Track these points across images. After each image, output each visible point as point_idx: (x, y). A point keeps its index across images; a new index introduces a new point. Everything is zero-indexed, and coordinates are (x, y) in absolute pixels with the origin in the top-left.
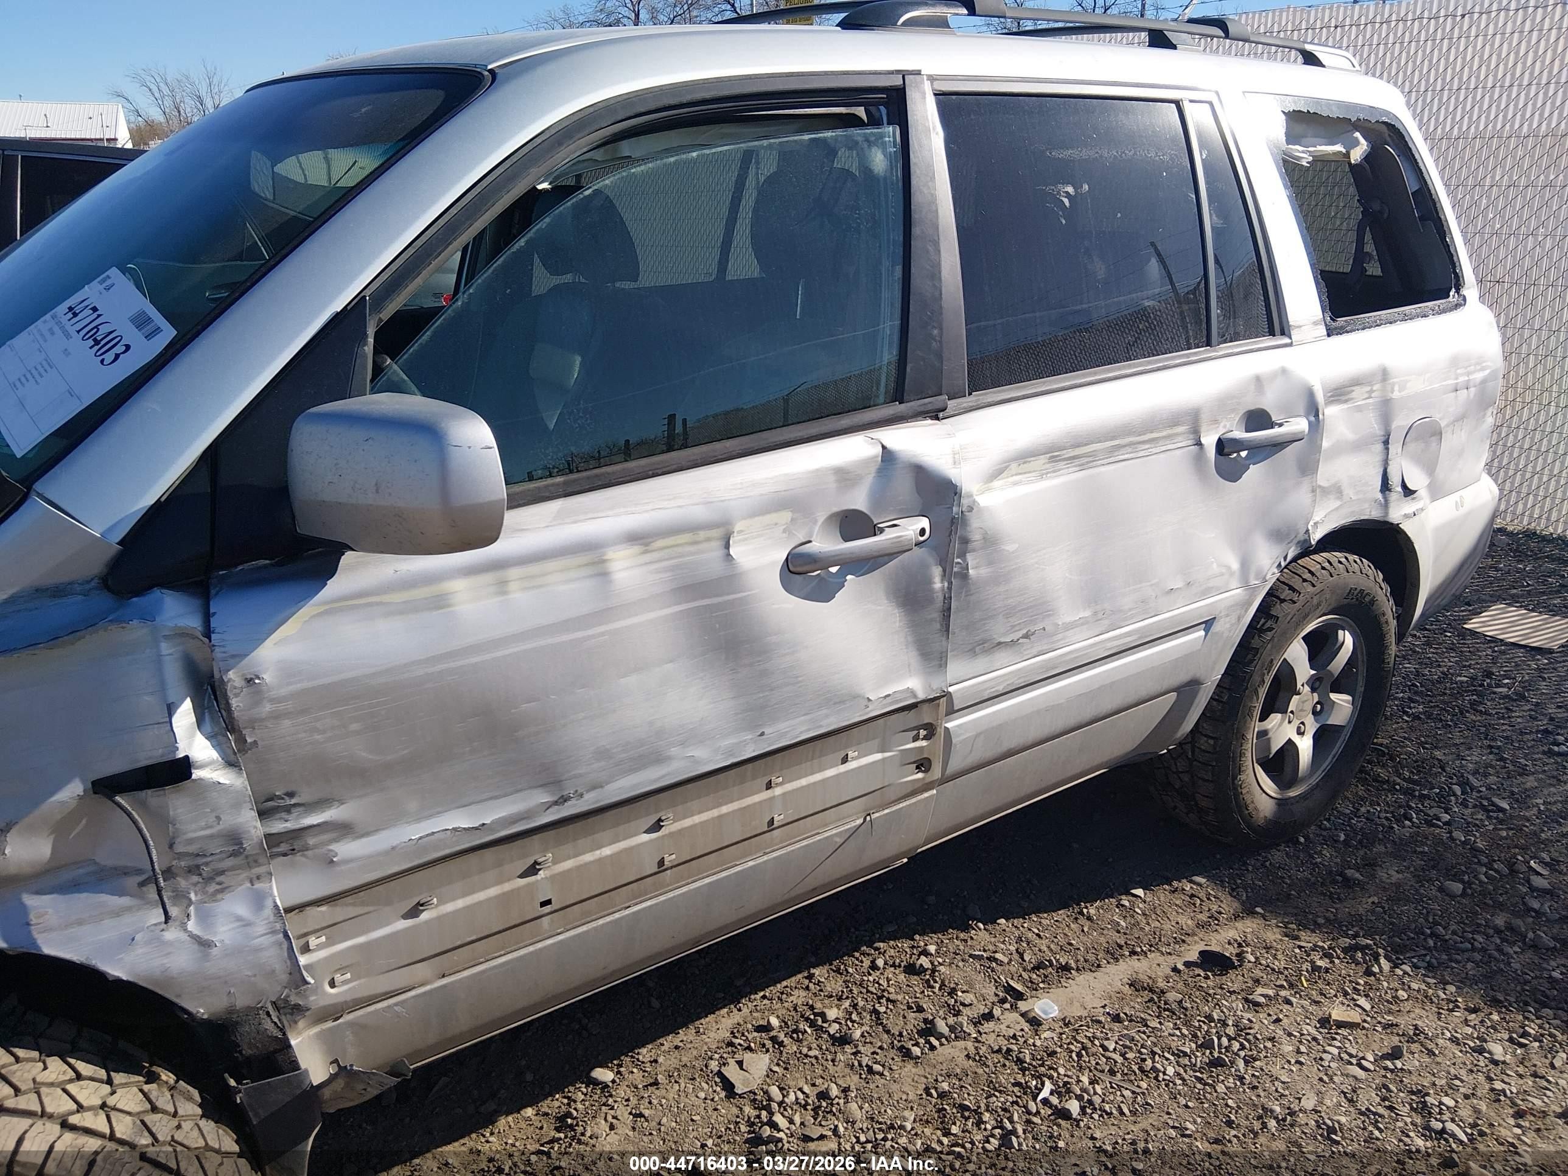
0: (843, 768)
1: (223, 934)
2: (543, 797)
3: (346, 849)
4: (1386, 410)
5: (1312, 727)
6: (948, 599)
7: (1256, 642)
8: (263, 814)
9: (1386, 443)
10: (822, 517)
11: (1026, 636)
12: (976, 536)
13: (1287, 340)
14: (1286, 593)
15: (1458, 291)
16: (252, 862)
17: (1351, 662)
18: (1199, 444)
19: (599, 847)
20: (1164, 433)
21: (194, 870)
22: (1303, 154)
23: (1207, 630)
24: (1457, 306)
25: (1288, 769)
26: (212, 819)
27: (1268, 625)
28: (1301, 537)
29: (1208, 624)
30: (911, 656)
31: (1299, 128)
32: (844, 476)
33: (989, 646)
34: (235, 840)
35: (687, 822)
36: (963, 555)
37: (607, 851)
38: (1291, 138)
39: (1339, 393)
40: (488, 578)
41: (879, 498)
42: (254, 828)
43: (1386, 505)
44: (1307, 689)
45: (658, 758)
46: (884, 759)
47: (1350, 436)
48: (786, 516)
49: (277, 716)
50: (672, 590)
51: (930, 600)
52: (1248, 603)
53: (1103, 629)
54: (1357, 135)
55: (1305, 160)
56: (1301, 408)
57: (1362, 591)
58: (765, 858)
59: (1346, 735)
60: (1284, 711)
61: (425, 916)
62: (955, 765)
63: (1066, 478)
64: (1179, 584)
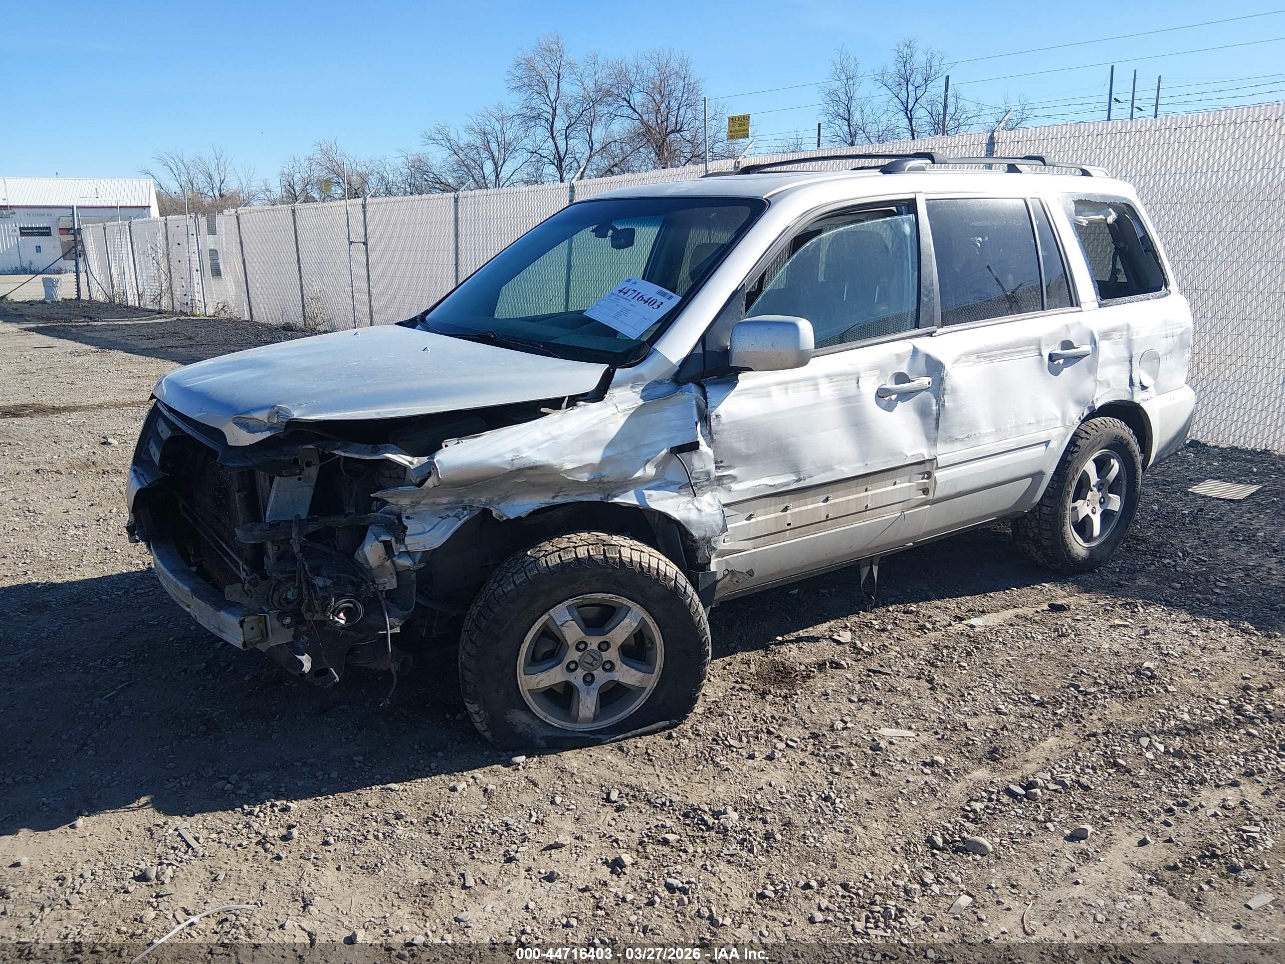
0: (894, 487)
1: (705, 508)
2: (793, 477)
3: (735, 486)
4: (1130, 344)
5: (1099, 510)
6: (938, 414)
7: (1069, 458)
8: (717, 468)
9: (1131, 361)
10: (890, 374)
11: (968, 437)
12: (948, 387)
13: (1078, 309)
14: (1083, 435)
15: (1166, 287)
16: (711, 484)
17: (1118, 477)
18: (1041, 355)
19: (808, 505)
20: (1025, 349)
21: (697, 484)
22: (1084, 221)
23: (1047, 446)
24: (1166, 295)
25: (1088, 532)
26: (702, 465)
28: (1090, 405)
29: (1047, 443)
30: (923, 439)
31: (1081, 208)
32: (899, 358)
33: (952, 440)
34: (708, 474)
35: (837, 500)
36: (943, 395)
37: (809, 507)
38: (1078, 213)
39: (1106, 335)
40: (783, 387)
41: (911, 367)
42: (714, 472)
43: (1132, 393)
44: (1095, 489)
46: (910, 486)
47: (1112, 356)
48: (878, 372)
49: (722, 431)
50: (840, 399)
51: (931, 414)
52: (1066, 435)
54: (1110, 210)
55: (1085, 223)
56: (1088, 341)
57: (1122, 437)
58: (866, 522)
59: (1118, 516)
60: (1085, 499)
61: (753, 520)
62: (938, 494)
63: (984, 365)
64: (1034, 422)
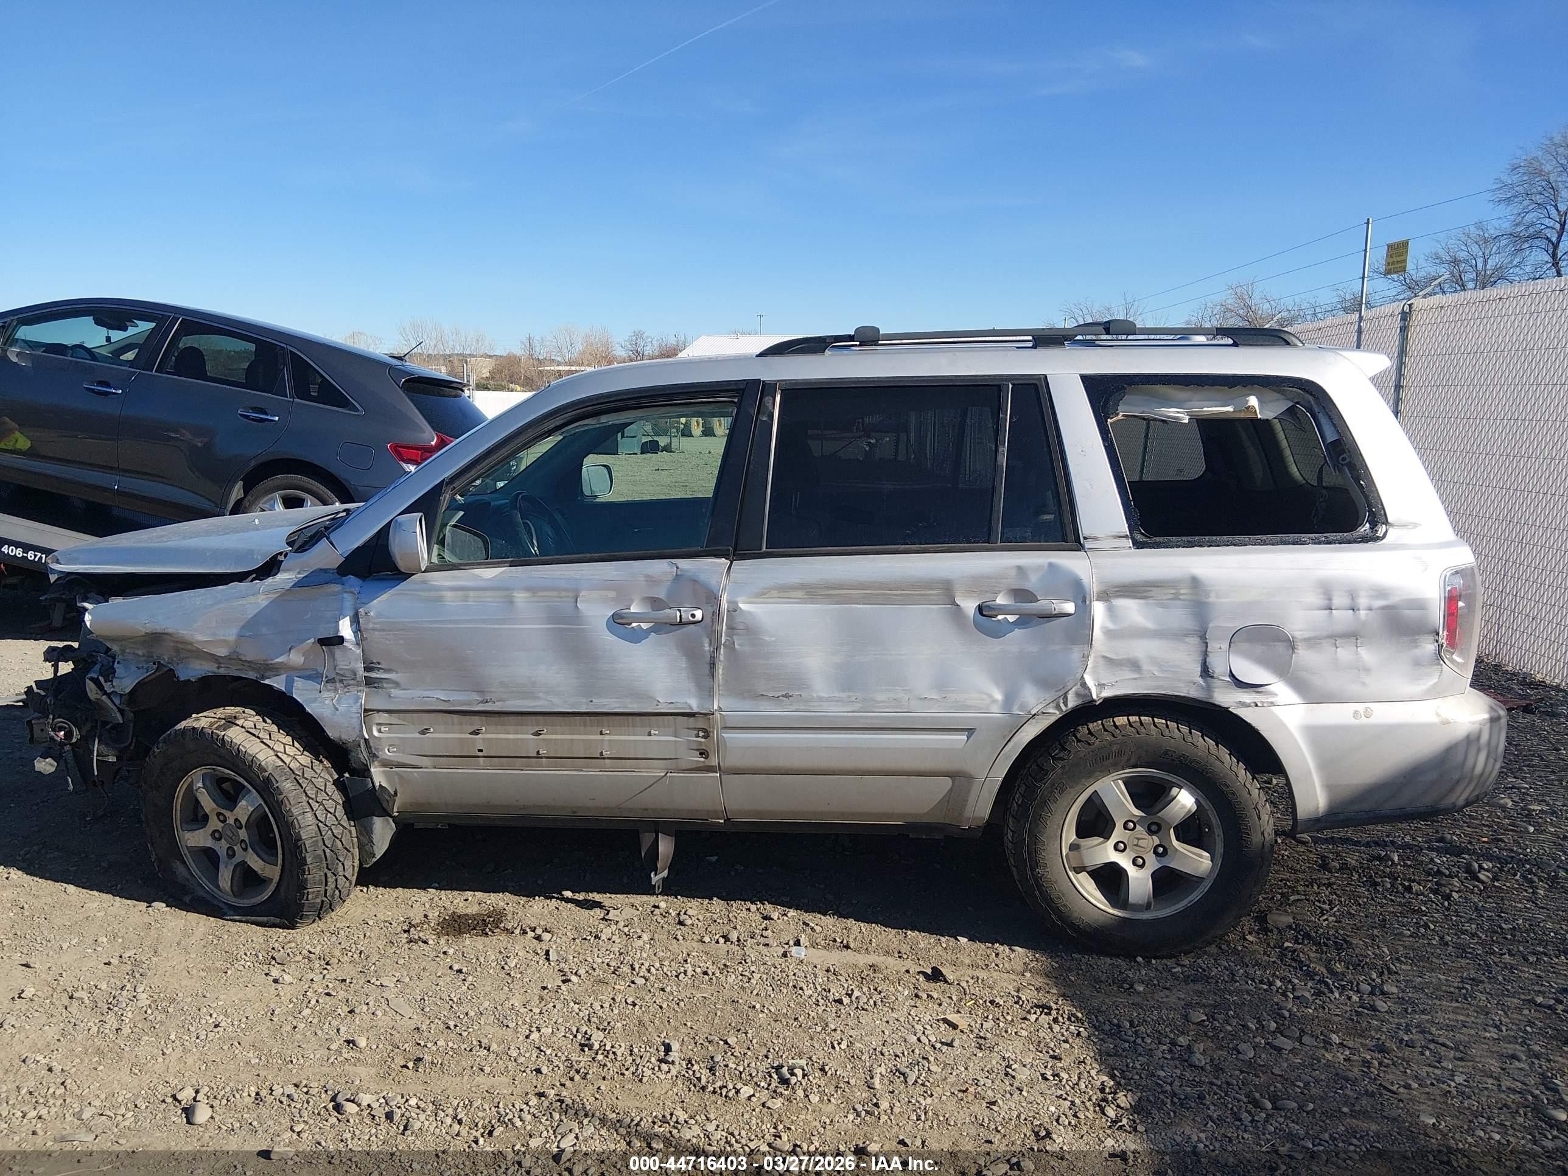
0: (649, 738)
1: (342, 708)
2: (476, 697)
3: (395, 692)
4: (1200, 611)
5: (1153, 864)
6: (714, 657)
8: (366, 668)
9: (1204, 637)
10: (637, 597)
12: (739, 626)
16: (358, 685)
18: (955, 605)
19: (509, 733)
20: (916, 593)
21: (341, 681)
22: (1179, 415)
23: (969, 737)
26: (348, 663)
27: (1061, 755)
28: (1081, 691)
29: (970, 731)
30: (691, 686)
32: (652, 580)
33: (753, 695)
34: (355, 674)
35: (554, 737)
36: (731, 635)
37: (511, 736)
40: (461, 593)
41: (672, 593)
42: (362, 673)
43: (1209, 689)
44: (1139, 829)
45: (532, 696)
46: (675, 741)
49: (374, 630)
50: (545, 617)
51: (701, 655)
53: (856, 709)
56: (1066, 593)
57: (1189, 757)
58: (601, 773)
59: (1204, 886)
60: (1106, 838)
61: (430, 735)
62: (728, 761)
64: (934, 696)
